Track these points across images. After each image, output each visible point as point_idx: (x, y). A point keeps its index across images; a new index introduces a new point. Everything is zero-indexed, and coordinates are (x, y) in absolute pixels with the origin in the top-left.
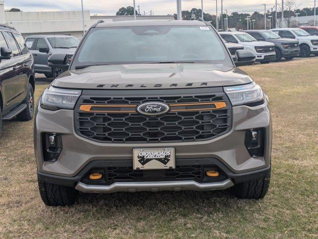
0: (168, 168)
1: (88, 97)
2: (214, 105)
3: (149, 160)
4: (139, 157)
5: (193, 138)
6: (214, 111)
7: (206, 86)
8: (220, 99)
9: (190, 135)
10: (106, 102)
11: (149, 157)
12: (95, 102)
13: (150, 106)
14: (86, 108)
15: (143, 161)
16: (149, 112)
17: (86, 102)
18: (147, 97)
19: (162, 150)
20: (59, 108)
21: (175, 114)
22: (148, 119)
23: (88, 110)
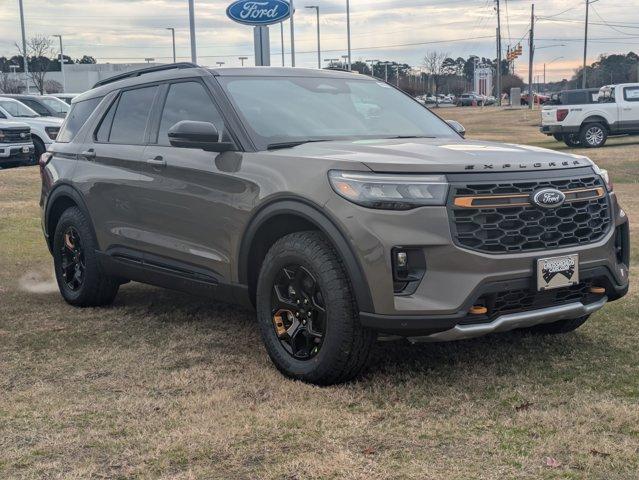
1: (463, 185)
3: (554, 274)
4: (544, 271)
10: (491, 191)
11: (554, 271)
12: (476, 191)
14: (464, 202)
15: (549, 276)
17: (462, 192)
20: (412, 206)
22: (544, 214)
23: (469, 205)
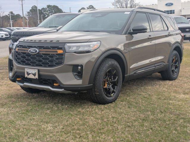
0: (35, 78)
2: (57, 51)
5: (46, 66)
6: (56, 54)
7: (58, 42)
8: (61, 49)
9: (45, 65)
13: (32, 50)
16: (31, 52)
18: (33, 46)
19: (33, 70)
21: (41, 54)
